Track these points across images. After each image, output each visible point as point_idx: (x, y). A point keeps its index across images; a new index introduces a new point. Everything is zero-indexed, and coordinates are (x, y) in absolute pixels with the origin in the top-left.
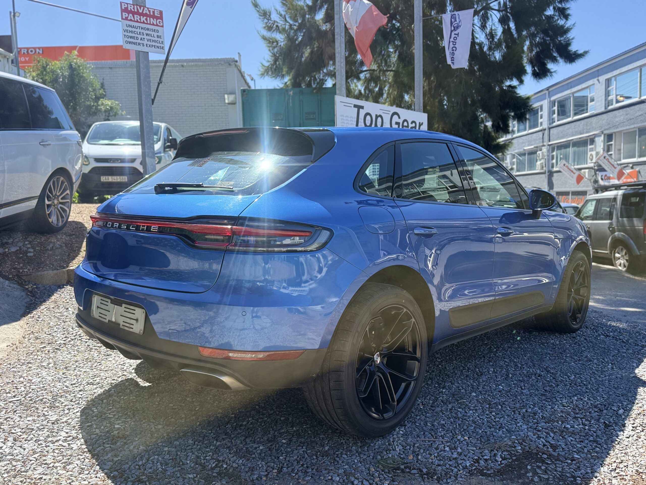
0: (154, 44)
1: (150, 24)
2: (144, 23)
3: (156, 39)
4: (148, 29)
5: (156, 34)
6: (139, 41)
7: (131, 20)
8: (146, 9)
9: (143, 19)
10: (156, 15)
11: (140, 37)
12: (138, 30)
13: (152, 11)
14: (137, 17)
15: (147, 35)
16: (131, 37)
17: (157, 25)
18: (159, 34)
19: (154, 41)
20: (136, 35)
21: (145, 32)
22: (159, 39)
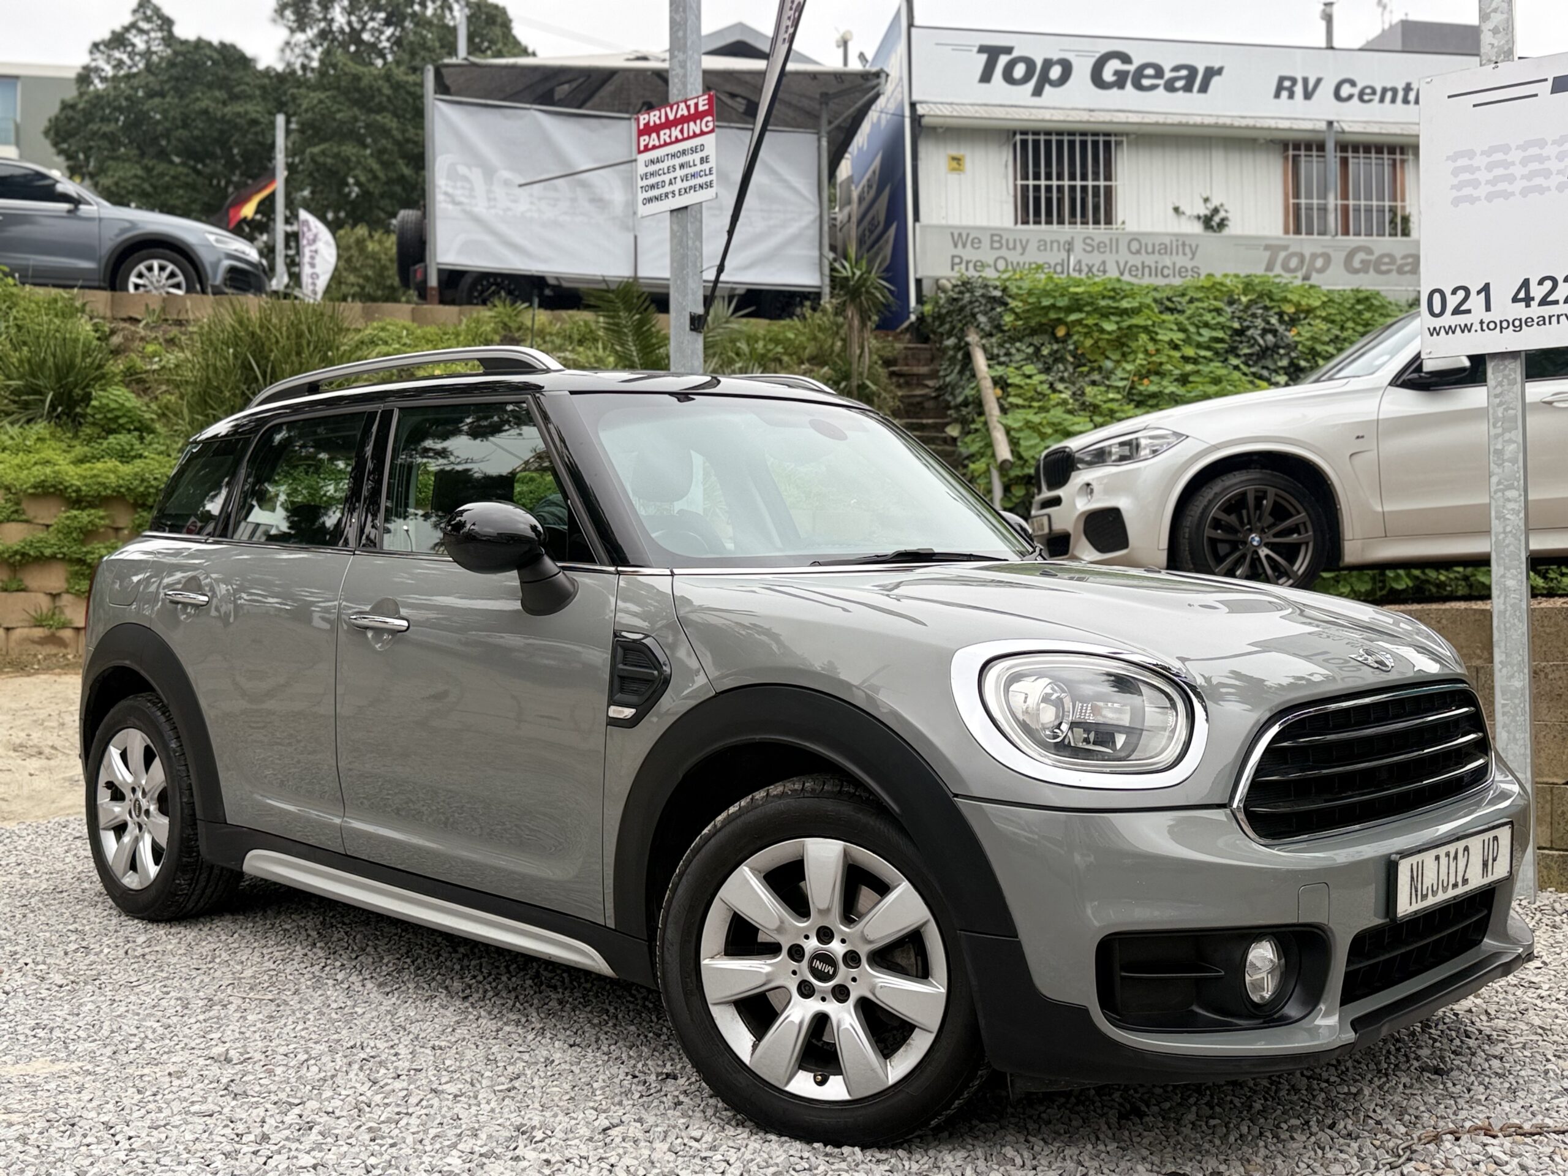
0: (693, 182)
1: (689, 138)
2: (677, 141)
3: (699, 168)
4: (684, 152)
5: (697, 157)
6: (668, 189)
7: (654, 147)
8: (682, 105)
9: (676, 132)
10: (701, 108)
11: (667, 178)
12: (664, 165)
13: (692, 103)
14: (665, 134)
15: (682, 166)
16: (652, 187)
17: (703, 133)
18: (703, 154)
19: (693, 176)
20: (663, 178)
21: (677, 162)
22: (706, 166)
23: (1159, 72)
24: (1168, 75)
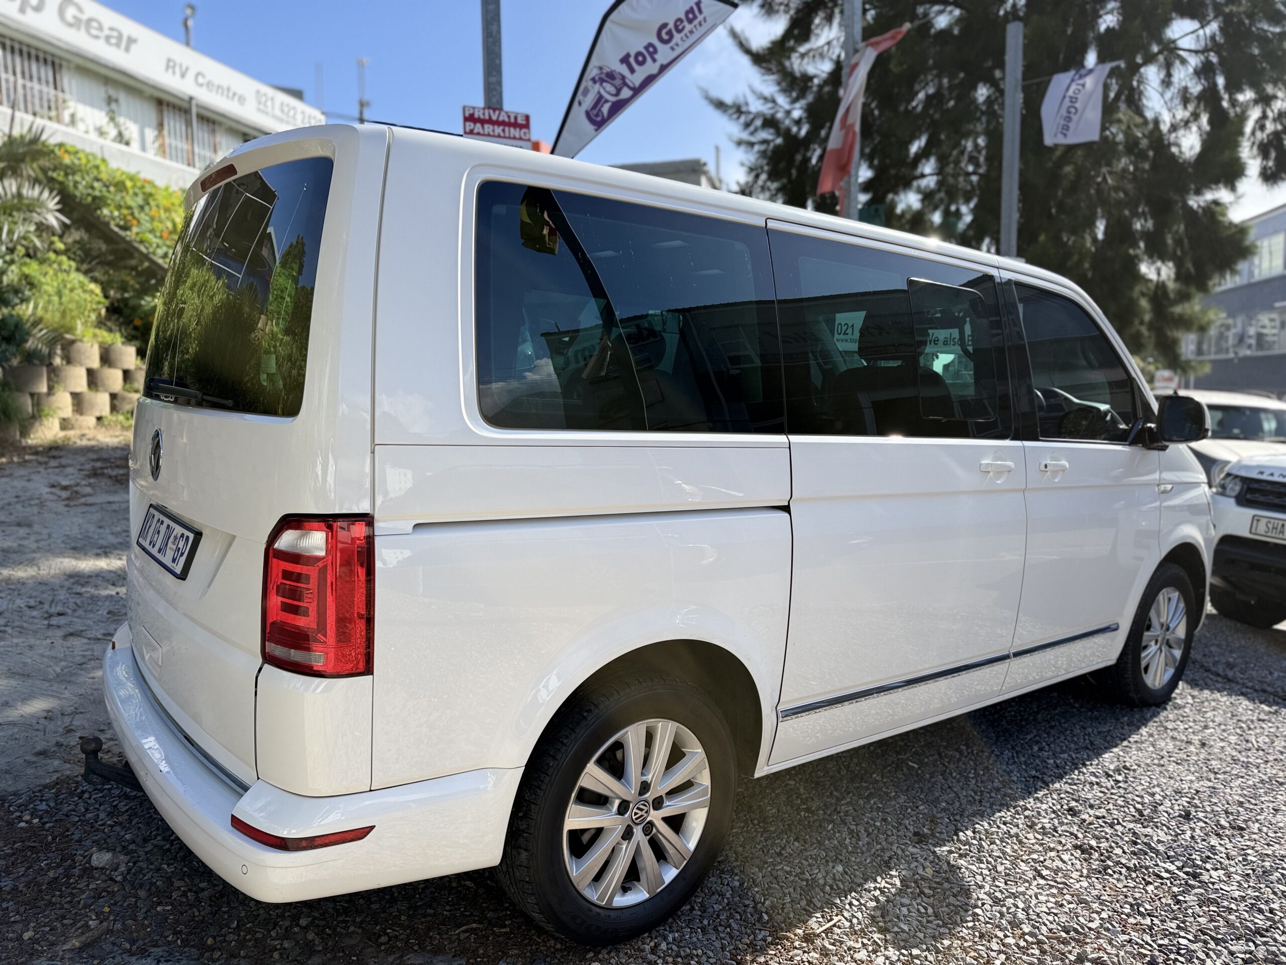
1: (509, 138)
8: (503, 114)
9: (498, 130)
10: (519, 121)
13: (512, 115)
14: (488, 128)
17: (521, 139)
23: (100, 28)
24: (106, 32)
